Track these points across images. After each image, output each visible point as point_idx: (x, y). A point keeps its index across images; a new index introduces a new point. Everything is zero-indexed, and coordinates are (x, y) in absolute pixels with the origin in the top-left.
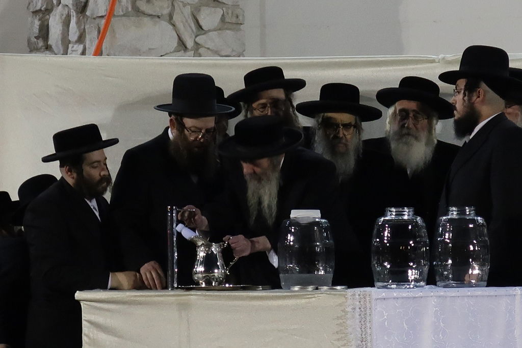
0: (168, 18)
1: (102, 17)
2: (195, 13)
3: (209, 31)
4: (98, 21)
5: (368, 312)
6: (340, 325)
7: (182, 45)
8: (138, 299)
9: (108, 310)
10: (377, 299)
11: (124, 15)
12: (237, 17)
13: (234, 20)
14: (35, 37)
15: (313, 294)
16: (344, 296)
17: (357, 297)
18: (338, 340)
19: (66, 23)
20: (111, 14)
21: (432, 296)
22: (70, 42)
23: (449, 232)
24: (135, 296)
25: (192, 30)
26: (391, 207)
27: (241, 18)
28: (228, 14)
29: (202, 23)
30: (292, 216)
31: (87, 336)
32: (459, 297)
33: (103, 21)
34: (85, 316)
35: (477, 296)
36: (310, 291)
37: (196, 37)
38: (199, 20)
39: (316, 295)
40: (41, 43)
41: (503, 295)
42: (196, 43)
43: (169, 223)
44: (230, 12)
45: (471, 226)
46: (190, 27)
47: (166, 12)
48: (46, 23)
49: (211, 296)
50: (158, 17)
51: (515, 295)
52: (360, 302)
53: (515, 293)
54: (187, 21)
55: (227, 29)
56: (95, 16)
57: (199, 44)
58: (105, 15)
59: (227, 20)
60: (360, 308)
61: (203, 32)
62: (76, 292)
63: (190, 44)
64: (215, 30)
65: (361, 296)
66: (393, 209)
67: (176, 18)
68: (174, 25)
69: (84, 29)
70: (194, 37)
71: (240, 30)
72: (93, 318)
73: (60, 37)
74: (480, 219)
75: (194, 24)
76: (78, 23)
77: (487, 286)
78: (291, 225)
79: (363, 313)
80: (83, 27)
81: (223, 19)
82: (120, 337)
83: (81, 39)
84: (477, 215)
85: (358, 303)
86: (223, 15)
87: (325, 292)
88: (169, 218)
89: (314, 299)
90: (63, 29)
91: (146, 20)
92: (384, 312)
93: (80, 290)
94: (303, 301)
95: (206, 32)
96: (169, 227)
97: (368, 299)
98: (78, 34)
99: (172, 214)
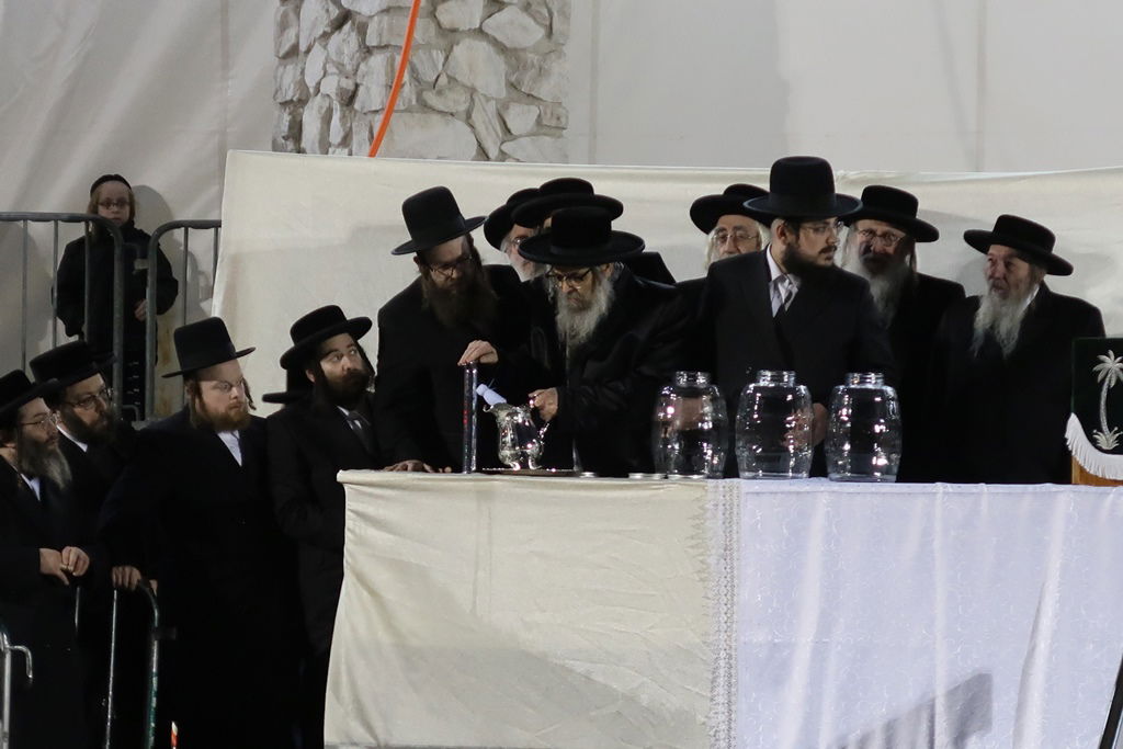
0: (464, 116)
1: (376, 112)
2: (502, 113)
3: (521, 136)
4: (370, 117)
5: (735, 510)
6: (697, 527)
7: (483, 154)
8: (429, 483)
9: (382, 497)
10: (747, 493)
11: (406, 111)
12: (558, 119)
13: (554, 123)
14: (283, 137)
15: (661, 484)
16: (703, 487)
17: (721, 489)
19: (327, 119)
20: (389, 111)
21: (822, 492)
22: (330, 146)
23: (848, 407)
24: (419, 479)
25: (497, 135)
26: (765, 369)
27: (563, 120)
28: (546, 113)
29: (509, 125)
31: (352, 532)
33: (378, 120)
34: (350, 504)
35: (883, 493)
36: (656, 481)
37: (502, 143)
38: (507, 121)
39: (665, 486)
40: (290, 144)
41: (920, 493)
42: (502, 152)
44: (549, 112)
45: (878, 399)
46: (495, 131)
47: (463, 108)
48: (299, 119)
49: (522, 482)
50: (452, 114)
51: (935, 493)
52: (724, 496)
53: (935, 491)
54: (490, 122)
55: (545, 134)
56: (365, 111)
57: (505, 153)
58: (383, 109)
59: (545, 122)
60: (724, 505)
61: (512, 138)
62: (338, 471)
63: (493, 152)
64: (527, 135)
65: (727, 489)
66: (769, 374)
67: (477, 117)
68: (472, 127)
69: (351, 128)
70: (499, 143)
71: (560, 136)
72: (360, 507)
73: (318, 137)
74: (890, 390)
75: (501, 126)
76: (343, 118)
77: (897, 481)
79: (728, 512)
80: (349, 125)
81: (539, 122)
82: (394, 534)
83: (346, 141)
84: (886, 384)
85: (722, 498)
86: (539, 116)
87: (677, 482)
89: (662, 491)
90: (322, 128)
91: (435, 118)
92: (757, 511)
93: (345, 469)
94: (647, 493)
95: (515, 138)
96: (467, 388)
97: (735, 492)
98: (342, 134)
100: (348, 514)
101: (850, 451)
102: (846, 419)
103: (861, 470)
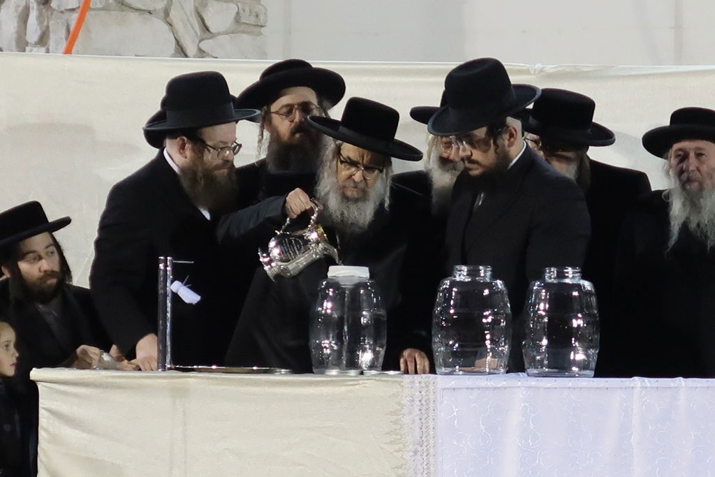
0: (163, 15)
1: (73, 10)
2: (200, 9)
3: (219, 34)
4: (67, 15)
5: (431, 405)
6: (395, 423)
7: (181, 52)
8: (118, 380)
9: (76, 395)
10: (444, 389)
11: (102, 9)
12: (257, 16)
13: (252, 20)
15: (357, 380)
16: (399, 383)
17: (417, 385)
18: (391, 442)
19: (24, 18)
20: (85, 8)
21: (519, 387)
22: (27, 44)
23: (545, 301)
24: (113, 377)
25: (196, 32)
27: (262, 17)
28: (244, 11)
29: (208, 23)
30: (330, 274)
31: (46, 430)
32: (556, 388)
33: (75, 16)
34: (43, 402)
35: (581, 388)
36: (352, 376)
37: (200, 42)
38: (205, 18)
39: (361, 382)
41: (617, 388)
42: (199, 50)
43: (162, 279)
44: (247, 9)
46: (193, 28)
47: (160, 6)
49: (216, 378)
50: (150, 13)
51: (632, 388)
52: (420, 392)
53: (632, 385)
54: (188, 20)
55: (244, 32)
56: (63, 9)
57: (204, 52)
58: (79, 8)
59: (243, 20)
60: (420, 401)
61: (210, 35)
62: (31, 369)
63: (191, 49)
64: (226, 33)
65: (423, 384)
67: (174, 15)
68: (170, 25)
69: (48, 27)
70: (198, 41)
71: (260, 34)
72: (54, 405)
73: (15, 36)
74: (587, 285)
75: (198, 23)
76: (40, 17)
77: (595, 376)
78: (328, 286)
79: (424, 408)
80: (45, 23)
81: (237, 19)
82: (89, 432)
83: (43, 40)
84: (584, 278)
85: (418, 394)
86: (238, 13)
87: (374, 378)
88: (161, 273)
89: (357, 387)
90: (19, 26)
91: (133, 16)
92: (454, 407)
93: (39, 367)
94: (343, 389)
95: (214, 36)
96: (161, 286)
97: (431, 388)
98: (39, 33)
99: (166, 266)
100: (42, 413)
101: (547, 347)
102: (544, 314)
103: (560, 366)
